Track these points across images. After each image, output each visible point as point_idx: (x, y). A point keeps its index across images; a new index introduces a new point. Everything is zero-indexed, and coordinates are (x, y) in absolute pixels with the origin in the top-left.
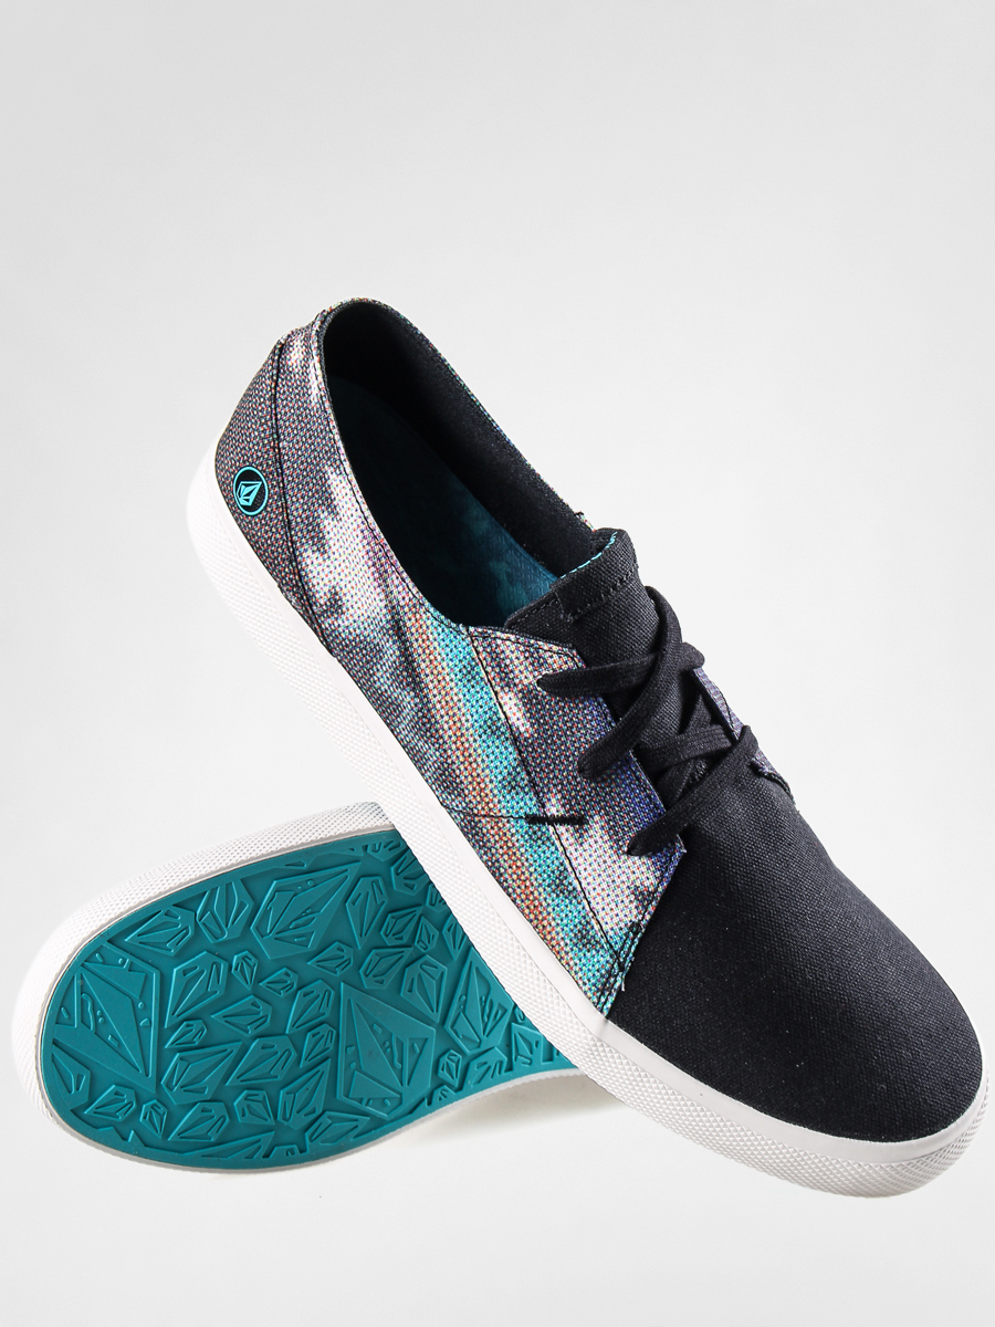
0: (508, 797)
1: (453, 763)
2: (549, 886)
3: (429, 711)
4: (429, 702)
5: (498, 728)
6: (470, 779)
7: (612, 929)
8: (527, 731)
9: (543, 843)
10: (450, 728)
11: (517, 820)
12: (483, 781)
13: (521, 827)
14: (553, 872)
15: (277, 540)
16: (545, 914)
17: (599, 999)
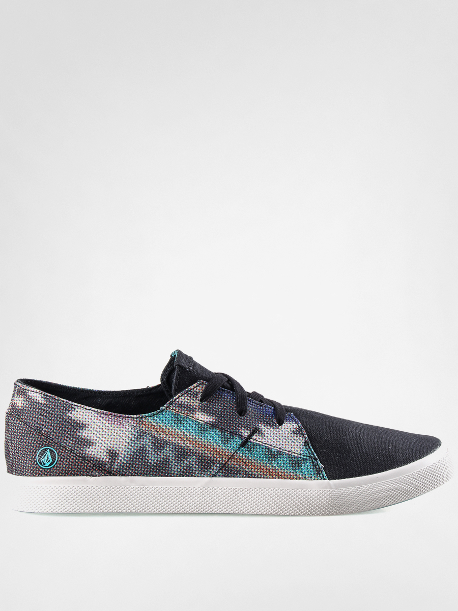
0: (229, 445)
1: (202, 454)
2: (269, 460)
3: (178, 446)
4: (175, 443)
5: (204, 428)
6: (212, 453)
7: (300, 451)
8: (213, 419)
9: (254, 449)
10: (190, 444)
11: (239, 450)
12: (217, 448)
13: (242, 450)
14: (266, 455)
15: (72, 459)
16: (277, 471)
17: (320, 477)
